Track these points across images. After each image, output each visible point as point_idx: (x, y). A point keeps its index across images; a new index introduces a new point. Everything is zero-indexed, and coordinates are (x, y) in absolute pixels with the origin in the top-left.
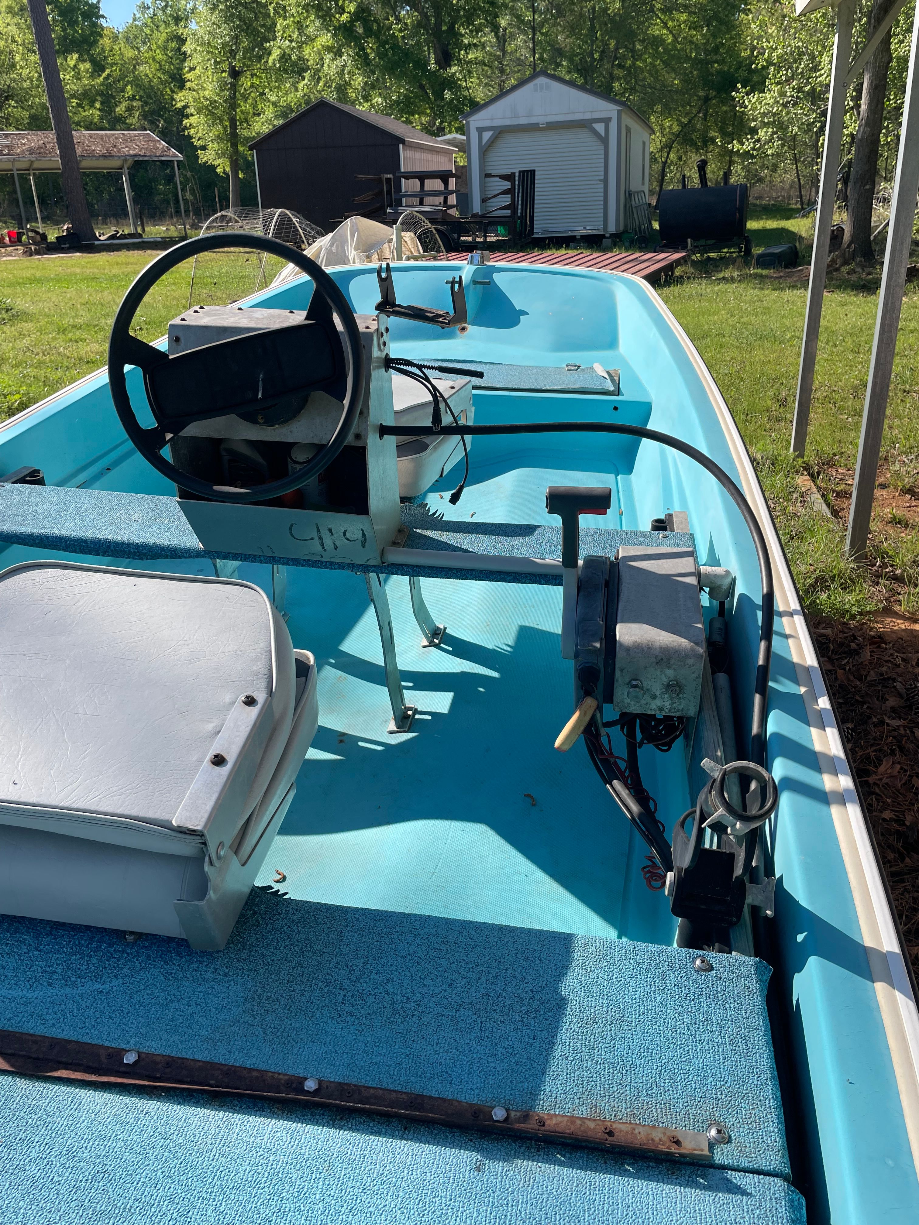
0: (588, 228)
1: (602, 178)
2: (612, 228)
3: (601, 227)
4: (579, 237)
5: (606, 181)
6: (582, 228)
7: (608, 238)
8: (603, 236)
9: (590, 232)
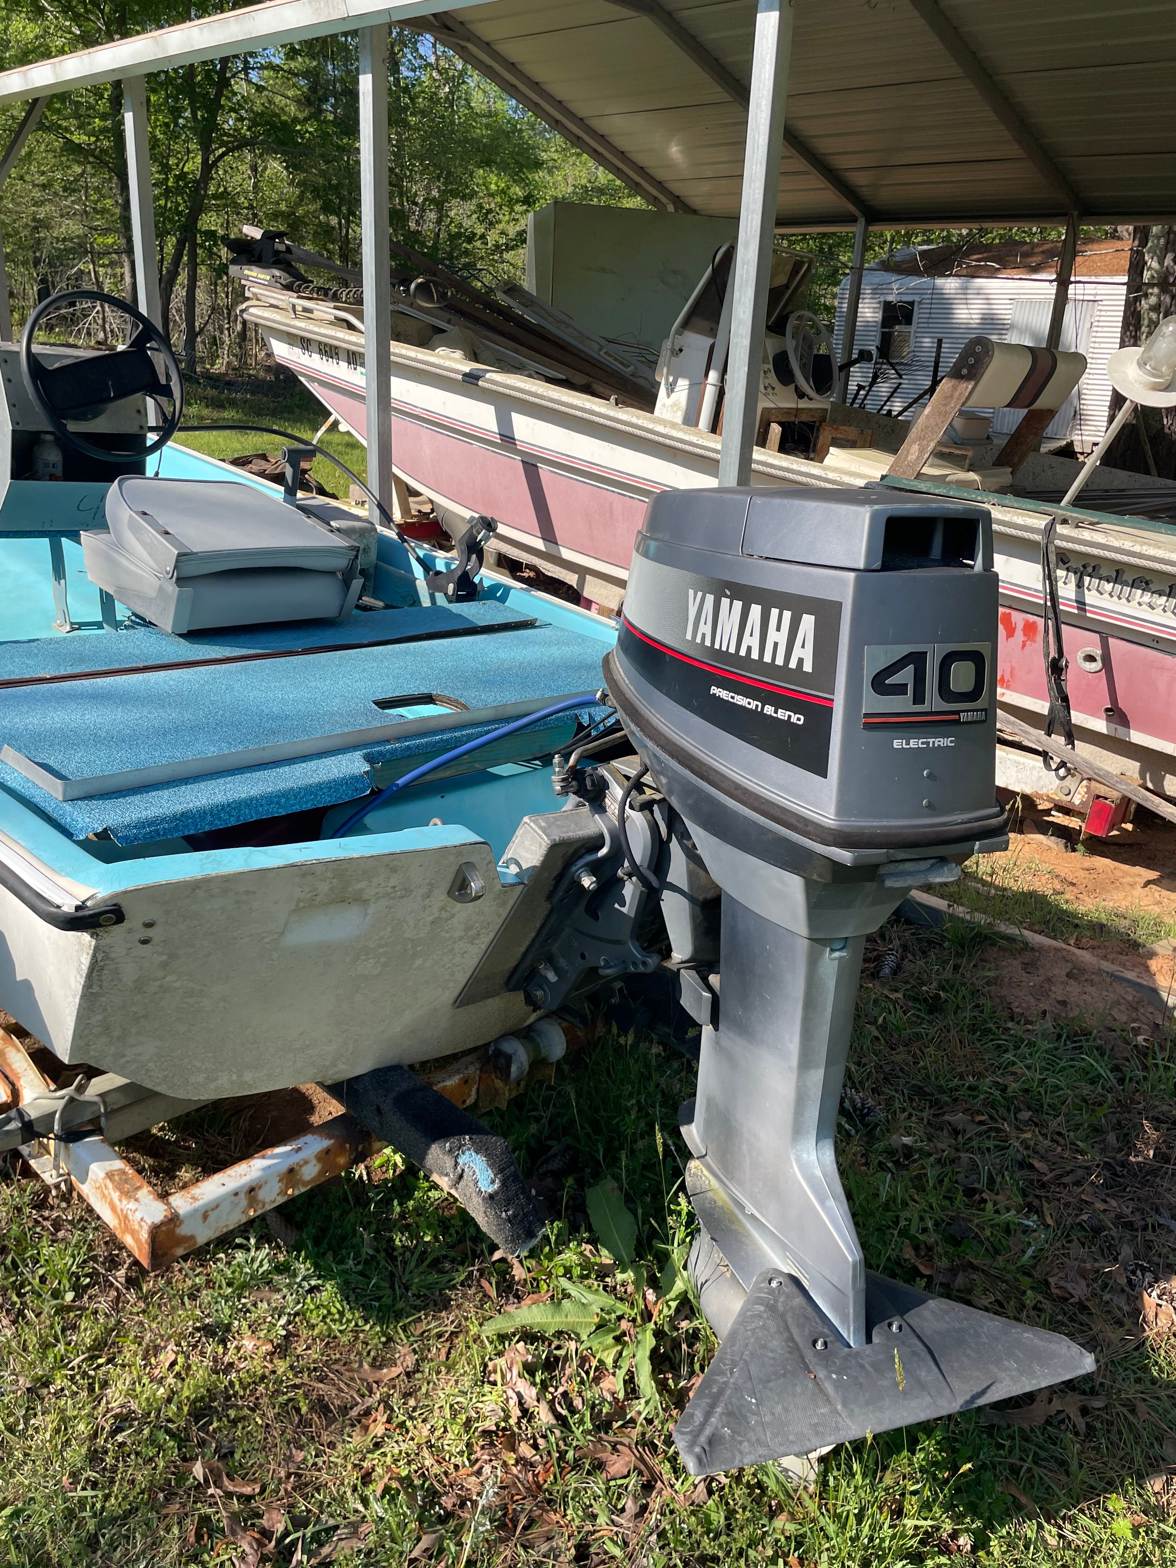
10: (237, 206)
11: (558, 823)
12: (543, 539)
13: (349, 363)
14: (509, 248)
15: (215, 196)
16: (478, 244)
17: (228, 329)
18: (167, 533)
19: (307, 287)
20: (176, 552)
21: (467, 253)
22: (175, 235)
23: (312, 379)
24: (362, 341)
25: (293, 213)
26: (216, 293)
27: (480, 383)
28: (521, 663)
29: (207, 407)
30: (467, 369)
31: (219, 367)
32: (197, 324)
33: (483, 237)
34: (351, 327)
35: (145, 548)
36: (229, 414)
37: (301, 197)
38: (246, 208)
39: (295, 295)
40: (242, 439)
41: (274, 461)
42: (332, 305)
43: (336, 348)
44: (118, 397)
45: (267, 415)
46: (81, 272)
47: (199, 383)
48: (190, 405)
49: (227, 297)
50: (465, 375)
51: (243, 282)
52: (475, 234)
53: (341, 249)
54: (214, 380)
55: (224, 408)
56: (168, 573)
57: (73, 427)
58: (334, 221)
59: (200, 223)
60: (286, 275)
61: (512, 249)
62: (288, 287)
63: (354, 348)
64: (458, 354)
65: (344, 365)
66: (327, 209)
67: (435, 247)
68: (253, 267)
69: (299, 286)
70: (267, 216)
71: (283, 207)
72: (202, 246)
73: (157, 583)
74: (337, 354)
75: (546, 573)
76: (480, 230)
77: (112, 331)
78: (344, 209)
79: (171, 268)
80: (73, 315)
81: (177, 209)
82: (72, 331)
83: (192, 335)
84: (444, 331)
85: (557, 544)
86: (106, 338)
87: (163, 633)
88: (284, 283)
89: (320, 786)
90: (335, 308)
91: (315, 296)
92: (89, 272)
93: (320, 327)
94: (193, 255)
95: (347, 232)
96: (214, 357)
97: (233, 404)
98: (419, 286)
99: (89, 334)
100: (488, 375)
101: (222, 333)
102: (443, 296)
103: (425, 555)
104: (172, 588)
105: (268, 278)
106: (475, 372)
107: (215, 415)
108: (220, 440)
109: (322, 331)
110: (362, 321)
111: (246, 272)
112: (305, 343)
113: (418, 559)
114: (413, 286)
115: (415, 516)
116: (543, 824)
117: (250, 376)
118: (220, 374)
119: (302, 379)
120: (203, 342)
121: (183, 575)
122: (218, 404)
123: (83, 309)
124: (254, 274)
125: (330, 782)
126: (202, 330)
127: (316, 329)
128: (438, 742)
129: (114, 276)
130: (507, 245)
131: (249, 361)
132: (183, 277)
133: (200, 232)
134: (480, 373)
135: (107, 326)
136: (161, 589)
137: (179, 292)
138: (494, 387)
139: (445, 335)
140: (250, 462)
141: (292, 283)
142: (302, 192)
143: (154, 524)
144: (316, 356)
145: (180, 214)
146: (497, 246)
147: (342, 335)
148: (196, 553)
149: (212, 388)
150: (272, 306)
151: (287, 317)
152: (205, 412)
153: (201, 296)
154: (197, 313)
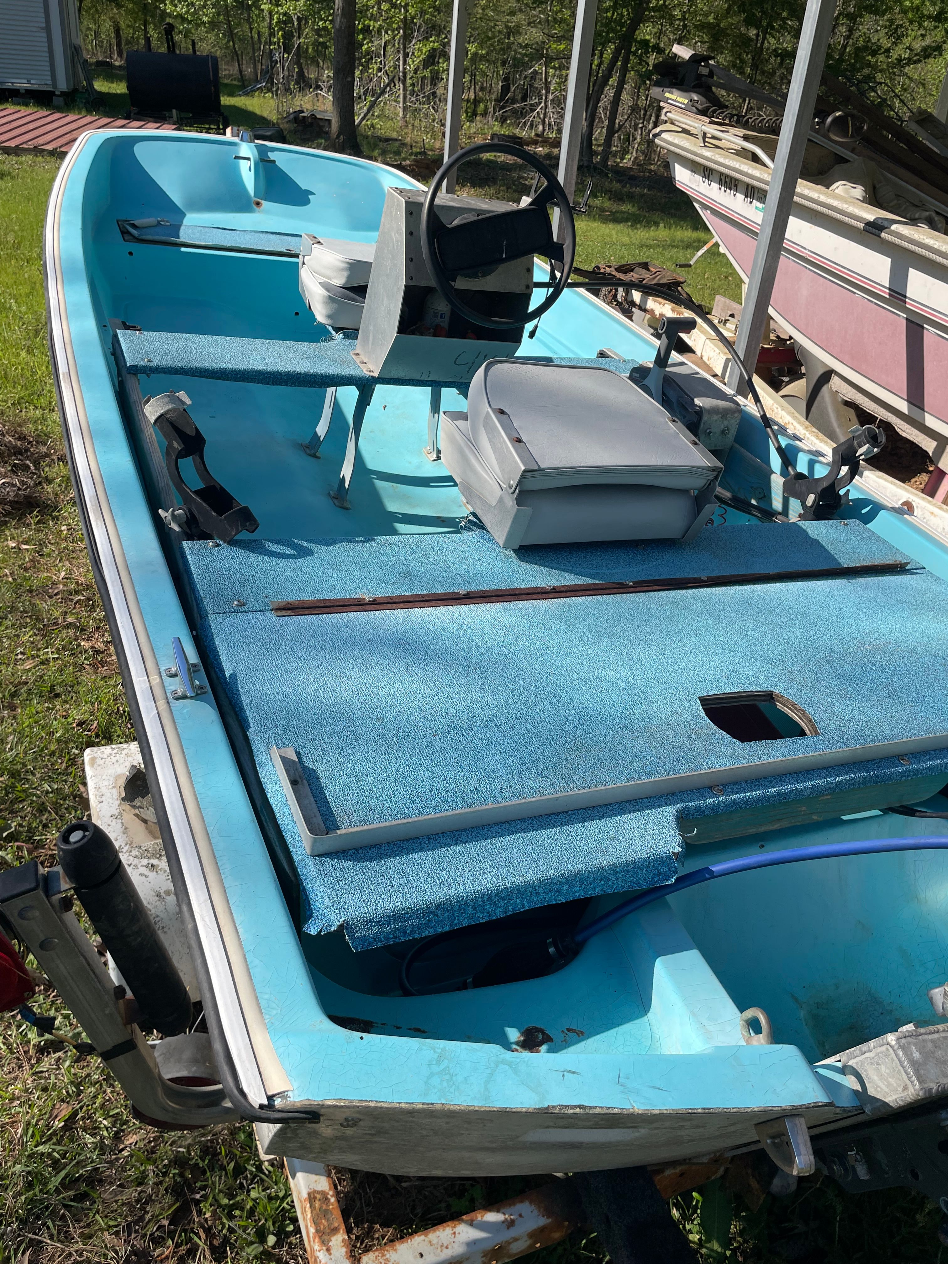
0: (32, 82)
1: (44, 25)
2: (62, 85)
3: (50, 82)
4: (24, 91)
5: (48, 29)
6: (25, 81)
7: (58, 96)
8: (52, 93)
9: (36, 87)
10: (672, 18)
11: (939, 1053)
12: (908, 401)
13: (746, 196)
14: (910, 61)
15: (654, 9)
16: (881, 58)
17: (642, 128)
18: (519, 440)
19: (722, 113)
20: (523, 468)
21: (869, 65)
22: (615, 43)
23: (705, 207)
24: (767, 177)
25: (718, 25)
26: (638, 95)
27: (883, 235)
28: (887, 642)
29: (610, 199)
30: (871, 218)
31: (627, 161)
32: (617, 121)
33: (888, 51)
34: (755, 158)
35: (494, 452)
36: (627, 207)
37: (728, 10)
38: (678, 19)
39: (708, 120)
40: (632, 234)
41: (654, 270)
42: (741, 132)
43: (736, 180)
44: (509, 258)
45: (657, 210)
46: (535, 72)
47: (608, 177)
48: (596, 197)
49: (646, 99)
50: (869, 224)
51: (662, 104)
52: (880, 47)
53: (753, 59)
54: (621, 174)
55: (624, 202)
56: (510, 487)
57: (461, 284)
58: (753, 32)
59: (637, 32)
60: (704, 99)
61: (915, 62)
62: (703, 112)
63: (755, 183)
64: (858, 191)
65: (740, 197)
66: (748, 22)
67: (841, 60)
68: (674, 90)
69: (714, 111)
70: (696, 27)
71: (711, 19)
72: (635, 53)
73: (499, 492)
74: (736, 186)
75: (901, 433)
76: (886, 43)
77: (550, 124)
78: (764, 23)
79: (606, 73)
80: (523, 109)
81: (621, 20)
82: (520, 123)
83: (611, 131)
84: (846, 161)
85: (923, 410)
86: (544, 130)
87: (493, 541)
88: (700, 107)
89: (614, 869)
90: (746, 138)
91: (727, 122)
92: (542, 73)
93: (726, 157)
94: (626, 61)
95: (763, 43)
96: (625, 152)
97: (631, 197)
98: (836, 119)
99: (531, 126)
100: (894, 227)
101: (636, 130)
102: (858, 129)
103: (787, 445)
104: (510, 502)
105: (686, 101)
106: (880, 222)
107: (615, 208)
108: (614, 232)
109: (727, 162)
110: (773, 160)
111: (667, 95)
112: (707, 172)
113: (779, 449)
114: (830, 119)
115: (773, 341)
116: (917, 1055)
117: (650, 171)
118: (627, 167)
119: (696, 205)
120: (619, 138)
121: (525, 489)
122: (618, 197)
123: (532, 105)
124: (674, 97)
125: (628, 865)
126: (620, 127)
127: (721, 160)
128: (774, 796)
129: (560, 77)
130: (909, 59)
131: (653, 156)
132: (613, 81)
133: (636, 41)
134: (886, 224)
135: (547, 120)
136: (501, 500)
137: (609, 92)
138: (897, 241)
139: (848, 165)
140: (632, 270)
141: (708, 108)
142: (730, 6)
143: (508, 427)
144: (715, 186)
145: (622, 25)
146: (900, 60)
147: (746, 167)
148: (544, 469)
149: (617, 182)
150: (685, 131)
151: (695, 145)
152: (607, 204)
153: (625, 96)
154: (619, 111)
